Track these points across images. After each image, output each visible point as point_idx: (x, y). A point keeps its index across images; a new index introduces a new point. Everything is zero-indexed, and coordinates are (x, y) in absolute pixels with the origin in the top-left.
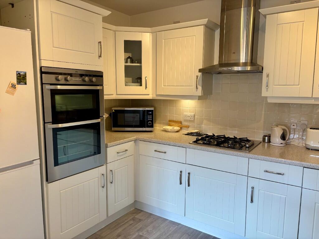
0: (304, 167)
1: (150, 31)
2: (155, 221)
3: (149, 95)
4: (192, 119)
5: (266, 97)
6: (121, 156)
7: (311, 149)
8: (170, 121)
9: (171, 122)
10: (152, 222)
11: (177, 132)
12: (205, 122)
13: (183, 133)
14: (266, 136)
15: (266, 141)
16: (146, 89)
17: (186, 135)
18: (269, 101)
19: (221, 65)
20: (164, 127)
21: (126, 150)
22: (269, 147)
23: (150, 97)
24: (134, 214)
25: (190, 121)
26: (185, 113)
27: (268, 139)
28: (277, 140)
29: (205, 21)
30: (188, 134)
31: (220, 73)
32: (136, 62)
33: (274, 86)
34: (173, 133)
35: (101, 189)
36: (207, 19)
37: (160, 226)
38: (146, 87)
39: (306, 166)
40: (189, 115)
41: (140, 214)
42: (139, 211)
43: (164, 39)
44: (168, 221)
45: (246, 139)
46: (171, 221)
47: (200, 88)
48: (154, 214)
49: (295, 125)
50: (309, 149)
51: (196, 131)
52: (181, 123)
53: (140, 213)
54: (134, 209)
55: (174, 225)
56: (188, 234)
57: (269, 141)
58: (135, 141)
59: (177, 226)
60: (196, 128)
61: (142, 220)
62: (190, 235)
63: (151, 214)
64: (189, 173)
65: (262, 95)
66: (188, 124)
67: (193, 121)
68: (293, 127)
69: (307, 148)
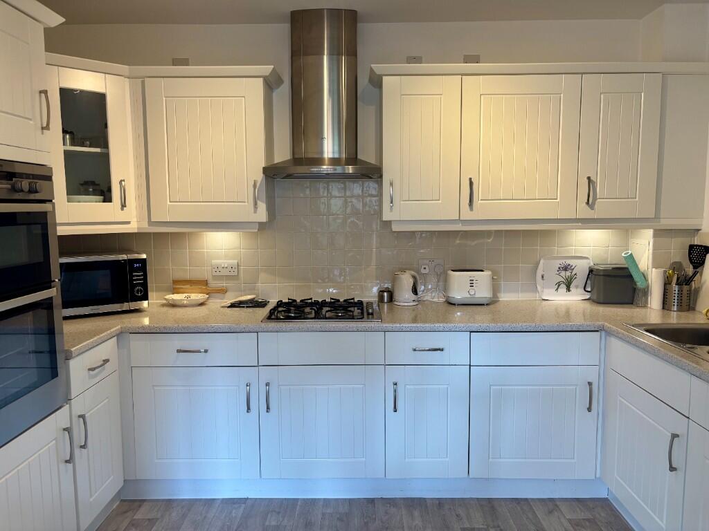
0: (471, 332)
1: (127, 74)
2: (189, 510)
3: (128, 223)
4: (232, 274)
5: (390, 222)
6: (96, 376)
7: (458, 305)
8: (175, 282)
9: (177, 285)
10: (184, 516)
11: (202, 304)
12: (262, 276)
13: (222, 305)
14: (385, 291)
15: (386, 301)
16: (122, 209)
17: (229, 307)
18: (395, 228)
19: (297, 160)
20: (167, 297)
21: (104, 361)
22: (391, 310)
23: (133, 228)
24: (128, 514)
25: (228, 278)
26: (214, 262)
27: (388, 296)
28: (405, 296)
29: (267, 69)
30: (233, 306)
31: (289, 176)
32: (88, 143)
33: (402, 202)
34: (195, 308)
35: (62, 466)
36: (273, 67)
37: (205, 517)
38: (123, 206)
39: (474, 330)
40: (226, 266)
41: (142, 510)
42: (137, 504)
43: (166, 97)
44: (219, 502)
45: (352, 301)
46: (223, 499)
47: (262, 207)
48: (177, 500)
49: (427, 267)
50: (454, 304)
51: (249, 297)
52: (205, 283)
53: (140, 506)
54: (118, 503)
55: (236, 506)
56: (275, 511)
57: (391, 299)
58: (119, 335)
59: (243, 505)
60: (244, 291)
61: (158, 519)
62: (279, 513)
63: (170, 500)
64: (267, 384)
65: (385, 219)
66: (224, 284)
67: (236, 277)
68: (423, 271)
69: (450, 303)
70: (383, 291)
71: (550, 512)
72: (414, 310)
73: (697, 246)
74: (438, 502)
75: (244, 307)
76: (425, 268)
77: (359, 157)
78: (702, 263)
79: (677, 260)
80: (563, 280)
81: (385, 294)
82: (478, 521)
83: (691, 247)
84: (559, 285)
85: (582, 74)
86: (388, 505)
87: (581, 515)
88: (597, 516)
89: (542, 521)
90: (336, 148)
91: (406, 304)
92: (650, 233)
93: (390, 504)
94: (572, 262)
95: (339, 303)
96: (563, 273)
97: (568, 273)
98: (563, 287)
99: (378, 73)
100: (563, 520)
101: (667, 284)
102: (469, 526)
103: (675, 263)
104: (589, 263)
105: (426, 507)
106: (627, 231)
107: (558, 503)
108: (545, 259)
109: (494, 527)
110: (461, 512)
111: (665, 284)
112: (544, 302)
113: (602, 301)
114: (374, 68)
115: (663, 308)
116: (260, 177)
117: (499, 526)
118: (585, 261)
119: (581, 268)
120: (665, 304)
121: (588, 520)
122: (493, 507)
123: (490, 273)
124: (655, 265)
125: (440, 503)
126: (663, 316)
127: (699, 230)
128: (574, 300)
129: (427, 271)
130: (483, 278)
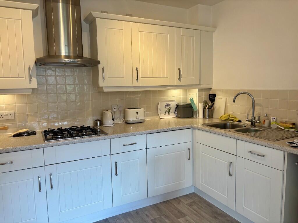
4: (11, 118)
5: (102, 87)
7: (132, 124)
13: (9, 136)
15: (98, 125)
17: (13, 137)
18: (105, 90)
25: (8, 121)
28: (109, 122)
29: (35, 6)
30: (15, 136)
33: (108, 78)
36: (38, 5)
40: (7, 114)
50: (130, 124)
51: (25, 130)
57: (101, 124)
60: (19, 127)
64: (51, 175)
65: (100, 86)
66: (6, 124)
67: (14, 120)
68: (114, 110)
69: (127, 123)
70: (97, 121)
71: (179, 203)
72: (113, 128)
73: (212, 94)
74: (135, 212)
75: (24, 136)
76: (115, 109)
77: (84, 56)
78: (214, 100)
79: (205, 100)
80: (167, 110)
81: (98, 122)
82: (155, 215)
83: (210, 95)
84: (166, 112)
85: (175, 27)
86: (115, 220)
87: (190, 201)
88: (195, 200)
89: (178, 207)
90: (67, 51)
91: (109, 126)
92: (197, 90)
93: (115, 219)
94: (170, 103)
95: (78, 128)
96: (167, 107)
97: (169, 107)
98: (167, 113)
99: (94, 16)
100: (185, 205)
101: (204, 109)
102: (153, 218)
103: (205, 101)
104: (175, 103)
105: (132, 215)
106: (187, 89)
107: (180, 199)
108: (160, 102)
109: (163, 215)
110: (147, 213)
111: (203, 109)
112: (161, 119)
113: (182, 117)
114: (92, 13)
115: (203, 118)
116: (32, 64)
117: (164, 215)
118: (174, 102)
119: (173, 105)
120: (204, 117)
121: (192, 202)
122: (158, 208)
123: (143, 109)
124: (199, 102)
125: (137, 212)
126: (204, 121)
127: (211, 89)
128: (171, 117)
129: (115, 110)
130: (141, 111)
